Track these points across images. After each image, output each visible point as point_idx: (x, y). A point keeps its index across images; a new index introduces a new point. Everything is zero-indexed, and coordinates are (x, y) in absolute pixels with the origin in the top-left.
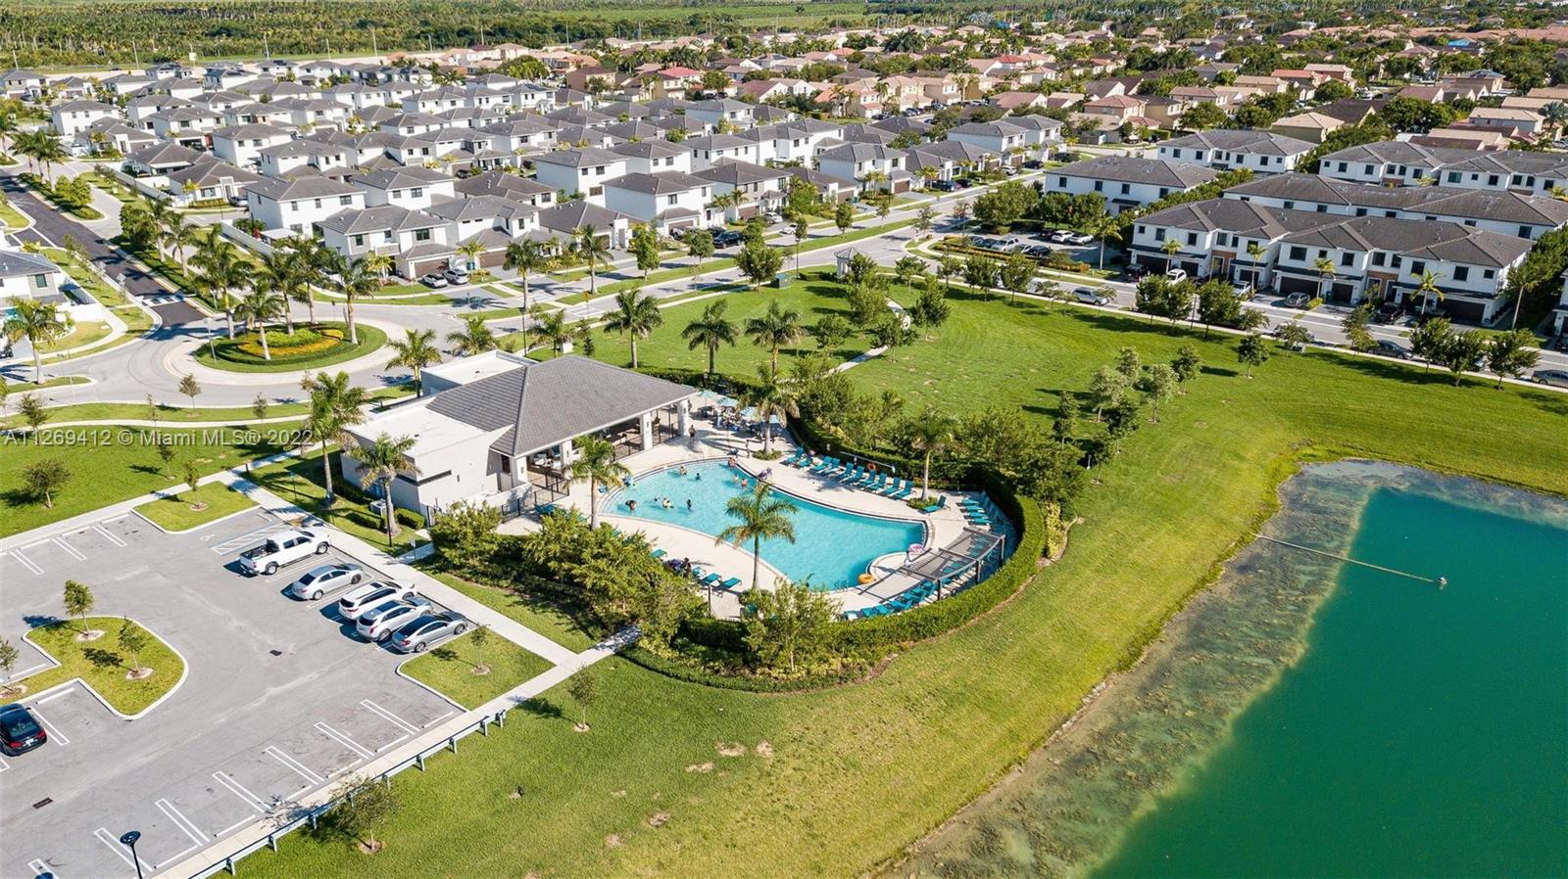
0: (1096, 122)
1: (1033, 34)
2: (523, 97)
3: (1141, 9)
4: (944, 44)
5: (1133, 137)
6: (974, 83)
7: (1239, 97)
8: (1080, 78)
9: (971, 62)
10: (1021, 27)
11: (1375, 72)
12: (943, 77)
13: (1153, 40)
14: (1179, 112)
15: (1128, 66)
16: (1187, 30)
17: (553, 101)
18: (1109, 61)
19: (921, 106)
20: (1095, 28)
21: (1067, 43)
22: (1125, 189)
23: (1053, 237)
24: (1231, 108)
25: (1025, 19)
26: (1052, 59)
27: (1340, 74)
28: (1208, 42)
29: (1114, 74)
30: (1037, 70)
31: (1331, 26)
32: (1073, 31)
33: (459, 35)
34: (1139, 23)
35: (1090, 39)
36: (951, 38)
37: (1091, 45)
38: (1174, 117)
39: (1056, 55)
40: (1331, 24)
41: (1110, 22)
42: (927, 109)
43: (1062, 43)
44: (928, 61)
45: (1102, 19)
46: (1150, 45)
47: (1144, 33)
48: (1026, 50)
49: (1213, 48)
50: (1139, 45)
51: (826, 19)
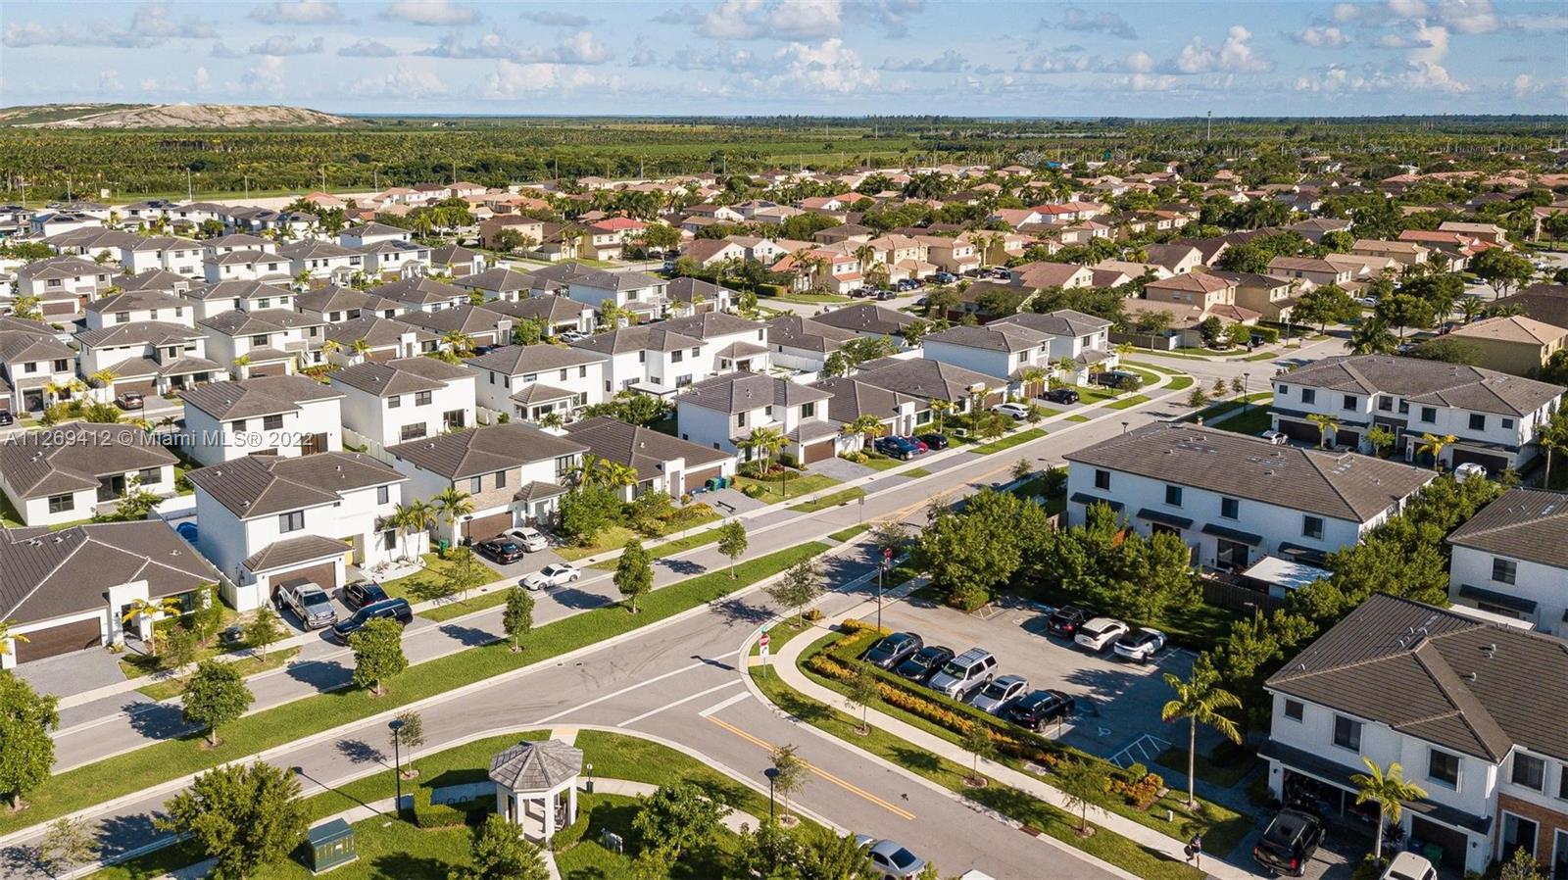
0: (1164, 318)
1: (1087, 176)
2: (381, 258)
3: (1210, 149)
4: (977, 188)
5: (1221, 339)
6: (998, 244)
7: (1365, 271)
8: (1139, 236)
9: (1003, 214)
10: (1074, 168)
11: (1530, 232)
12: (955, 235)
13: (1229, 185)
14: (1285, 297)
15: (1202, 221)
16: (1268, 173)
17: (427, 262)
18: (1177, 213)
19: (921, 275)
20: (1160, 169)
21: (1126, 189)
22: (1229, 508)
23: (1079, 638)
24: (1359, 287)
25: (1078, 160)
26: (1106, 209)
27: (1491, 237)
28: (1297, 189)
29: (1185, 231)
30: (1084, 226)
31: (1439, 171)
32: (1133, 173)
33: (435, 170)
34: (1211, 166)
35: (1153, 183)
36: (989, 180)
37: (1154, 191)
38: (1283, 304)
39: (1110, 203)
40: (1440, 169)
41: (1177, 163)
42: (929, 279)
43: (1119, 188)
44: (947, 211)
45: (1166, 160)
46: (1226, 192)
47: (1218, 176)
48: (1075, 198)
49: (1305, 198)
50: (1213, 193)
51: (858, 157)
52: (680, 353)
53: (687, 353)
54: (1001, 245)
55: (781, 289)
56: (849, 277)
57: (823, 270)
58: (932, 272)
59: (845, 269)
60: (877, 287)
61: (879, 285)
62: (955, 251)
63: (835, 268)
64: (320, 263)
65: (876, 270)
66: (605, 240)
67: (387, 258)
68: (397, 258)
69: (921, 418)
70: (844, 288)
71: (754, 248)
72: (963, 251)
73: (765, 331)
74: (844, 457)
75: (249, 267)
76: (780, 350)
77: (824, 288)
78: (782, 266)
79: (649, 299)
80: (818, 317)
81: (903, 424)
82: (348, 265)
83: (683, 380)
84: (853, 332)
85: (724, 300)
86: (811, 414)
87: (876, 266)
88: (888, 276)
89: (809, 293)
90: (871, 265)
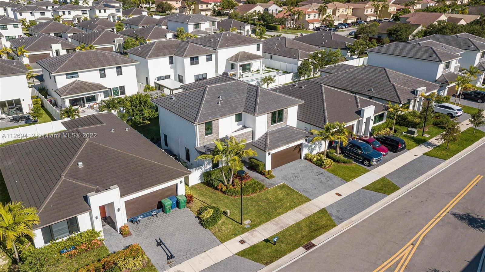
52: (197, 58)
53: (202, 59)
54: (387, 8)
55: (280, 27)
56: (314, 21)
57: (301, 17)
58: (354, 20)
59: (312, 17)
60: (328, 26)
61: (328, 25)
62: (366, 10)
63: (307, 16)
64: (67, 13)
65: (327, 18)
66: (204, 7)
67: (100, 11)
68: (105, 11)
69: (377, 119)
70: (311, 27)
71: (269, 8)
72: (369, 10)
73: (261, 45)
74: (310, 160)
75: (31, 13)
76: (271, 58)
77: (301, 26)
78: (281, 16)
79: (206, 29)
80: (297, 38)
81: (364, 125)
82: (81, 14)
83: (200, 77)
84: (317, 47)
85: (248, 31)
86: (281, 120)
87: (327, 16)
88: (333, 21)
89: (293, 29)
90: (325, 16)
